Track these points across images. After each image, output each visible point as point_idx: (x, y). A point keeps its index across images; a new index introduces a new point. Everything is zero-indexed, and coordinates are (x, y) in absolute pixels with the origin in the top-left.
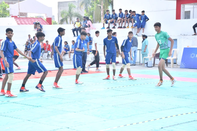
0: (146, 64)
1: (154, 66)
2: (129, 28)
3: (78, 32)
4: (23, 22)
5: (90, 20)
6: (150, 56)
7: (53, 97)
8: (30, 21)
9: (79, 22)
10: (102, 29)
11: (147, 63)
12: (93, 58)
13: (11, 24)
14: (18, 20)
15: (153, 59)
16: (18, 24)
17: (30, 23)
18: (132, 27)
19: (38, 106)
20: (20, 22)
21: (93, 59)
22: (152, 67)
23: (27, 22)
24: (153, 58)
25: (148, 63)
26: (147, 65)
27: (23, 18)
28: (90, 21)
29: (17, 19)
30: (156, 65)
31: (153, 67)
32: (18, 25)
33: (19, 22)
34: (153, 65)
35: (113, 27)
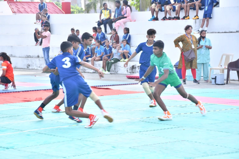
0: (214, 80)
1: (227, 83)
2: (189, 19)
3: (108, 26)
4: (22, 10)
5: (129, 6)
6: (221, 66)
7: (40, 133)
8: (33, 8)
9: (107, 10)
10: (149, 20)
11: (215, 78)
12: (129, 69)
13: (2, 12)
14: (14, 7)
15: (226, 71)
16: (14, 12)
17: (33, 10)
18: (196, 18)
19: (9, 147)
20: (17, 9)
21: (129, 71)
22: (224, 84)
23: (29, 10)
24: (226, 69)
25: (217, 78)
26: (215, 82)
27: (22, 3)
28: (128, 8)
29: (11, 3)
30: (231, 81)
31: (226, 85)
32: (14, 14)
33: (15, 10)
34: (225, 82)
35: (164, 18)
